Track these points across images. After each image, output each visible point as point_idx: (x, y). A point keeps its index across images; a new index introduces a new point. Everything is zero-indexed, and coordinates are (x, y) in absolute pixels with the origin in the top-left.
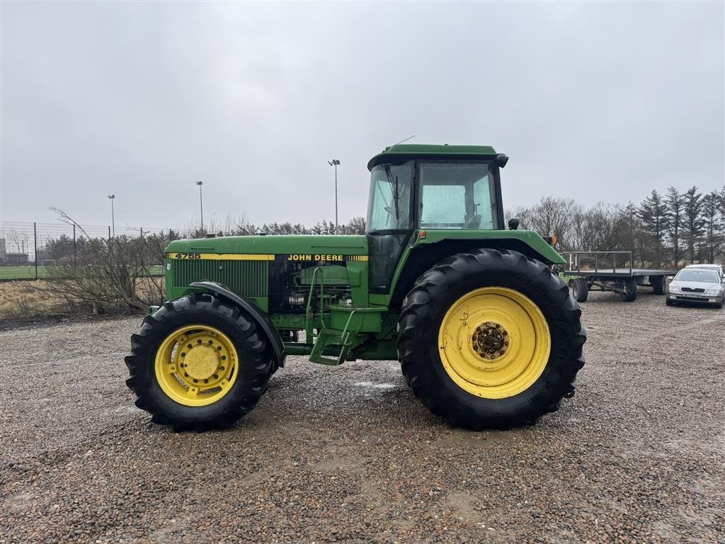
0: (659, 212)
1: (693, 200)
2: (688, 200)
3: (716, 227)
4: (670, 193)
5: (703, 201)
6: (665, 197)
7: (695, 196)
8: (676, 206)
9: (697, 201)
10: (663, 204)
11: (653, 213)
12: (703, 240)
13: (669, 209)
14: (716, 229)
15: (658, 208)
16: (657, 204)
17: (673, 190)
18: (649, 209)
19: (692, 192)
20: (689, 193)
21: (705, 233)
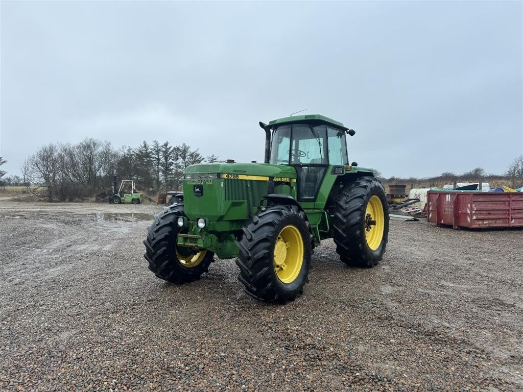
0: (147, 155)
1: (167, 150)
2: (164, 150)
3: (180, 167)
4: (154, 144)
5: (173, 151)
6: (151, 146)
7: (168, 147)
8: (158, 152)
9: (170, 151)
10: (150, 151)
11: (143, 156)
12: (172, 174)
13: (153, 154)
14: (180, 168)
15: (147, 153)
16: (147, 150)
17: (156, 142)
18: (142, 153)
19: (166, 145)
20: (165, 145)
21: (174, 170)
